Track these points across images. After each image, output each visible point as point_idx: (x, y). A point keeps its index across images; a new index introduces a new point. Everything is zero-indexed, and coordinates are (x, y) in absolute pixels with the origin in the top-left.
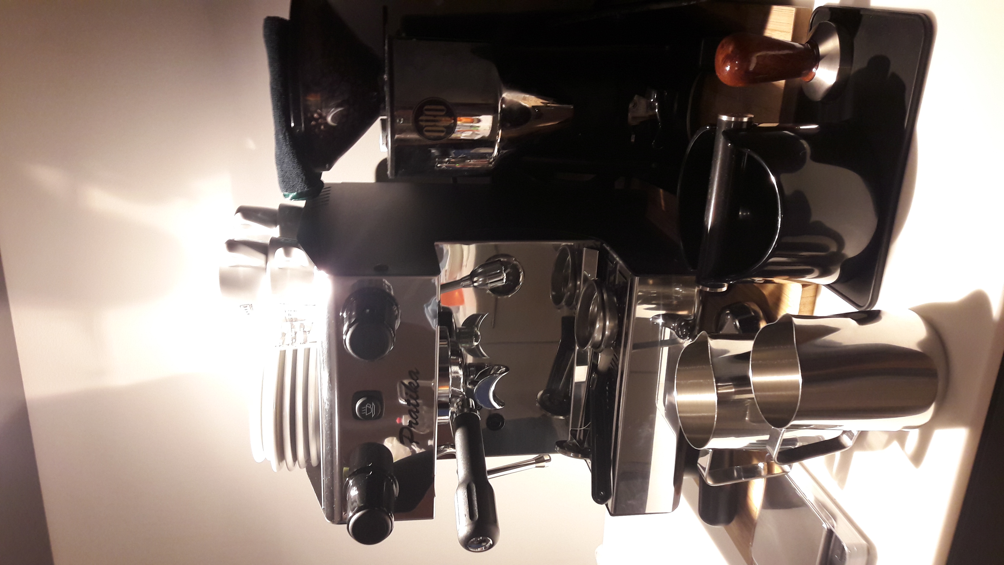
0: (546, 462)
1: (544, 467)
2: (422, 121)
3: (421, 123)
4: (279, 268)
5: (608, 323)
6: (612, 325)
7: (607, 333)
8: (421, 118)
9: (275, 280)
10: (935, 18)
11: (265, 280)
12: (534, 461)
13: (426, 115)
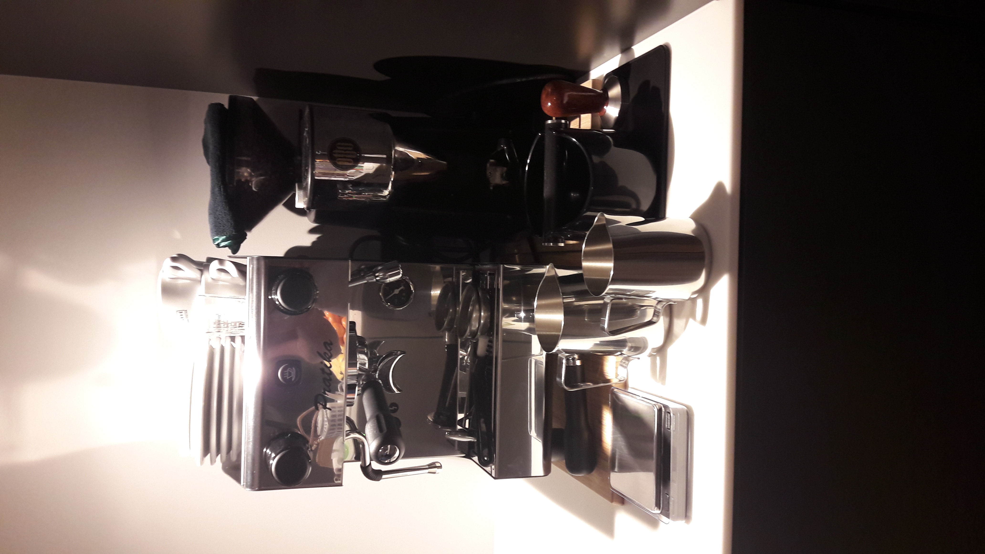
0: (438, 469)
1: (434, 473)
2: (335, 153)
3: (334, 155)
4: (213, 279)
5: (482, 314)
6: (486, 314)
7: (482, 322)
8: (334, 151)
9: (209, 288)
10: (669, 44)
11: (200, 289)
12: (427, 467)
13: (339, 150)
